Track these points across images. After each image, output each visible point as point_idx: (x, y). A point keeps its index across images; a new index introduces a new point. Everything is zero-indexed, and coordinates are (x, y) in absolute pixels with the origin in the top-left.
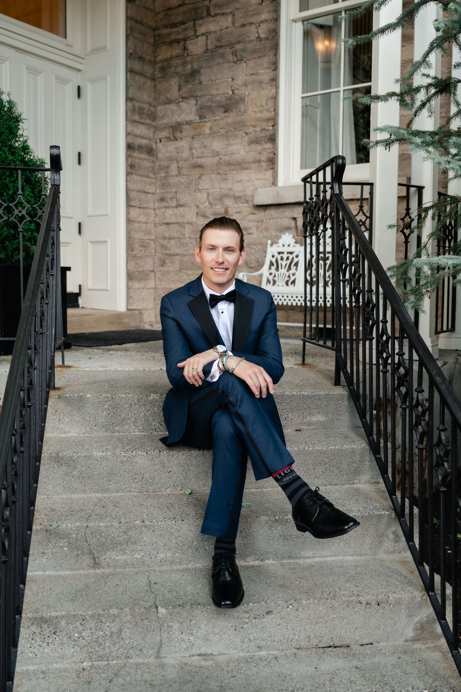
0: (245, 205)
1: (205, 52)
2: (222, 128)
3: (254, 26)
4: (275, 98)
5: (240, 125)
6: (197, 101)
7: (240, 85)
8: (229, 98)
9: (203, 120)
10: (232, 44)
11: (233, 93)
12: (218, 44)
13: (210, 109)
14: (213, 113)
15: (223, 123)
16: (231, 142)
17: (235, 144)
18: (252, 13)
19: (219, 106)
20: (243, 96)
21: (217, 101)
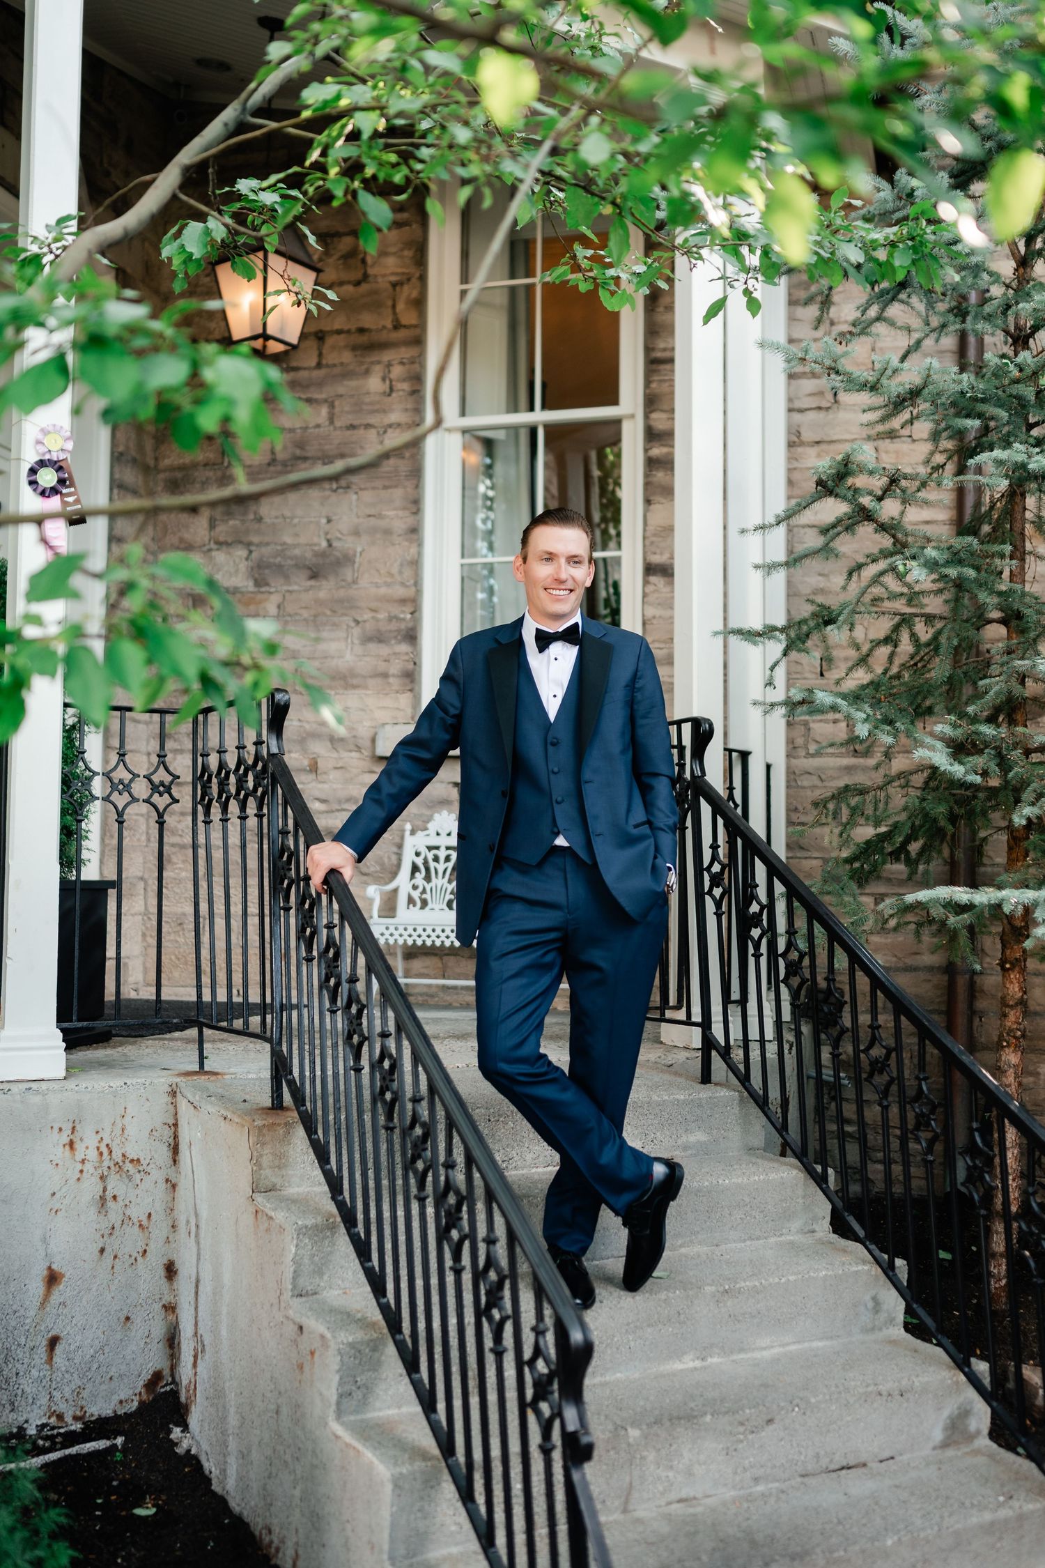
0: (354, 754)
1: (268, 466)
2: (306, 608)
3: (373, 431)
4: (416, 564)
5: (344, 605)
6: (251, 552)
7: (344, 532)
8: (323, 554)
9: (263, 589)
10: (326, 459)
11: (330, 545)
12: (298, 452)
13: (280, 570)
14: (287, 577)
15: (307, 597)
16: (324, 634)
17: (332, 640)
18: (370, 407)
19: (297, 566)
20: (351, 552)
21: (296, 557)
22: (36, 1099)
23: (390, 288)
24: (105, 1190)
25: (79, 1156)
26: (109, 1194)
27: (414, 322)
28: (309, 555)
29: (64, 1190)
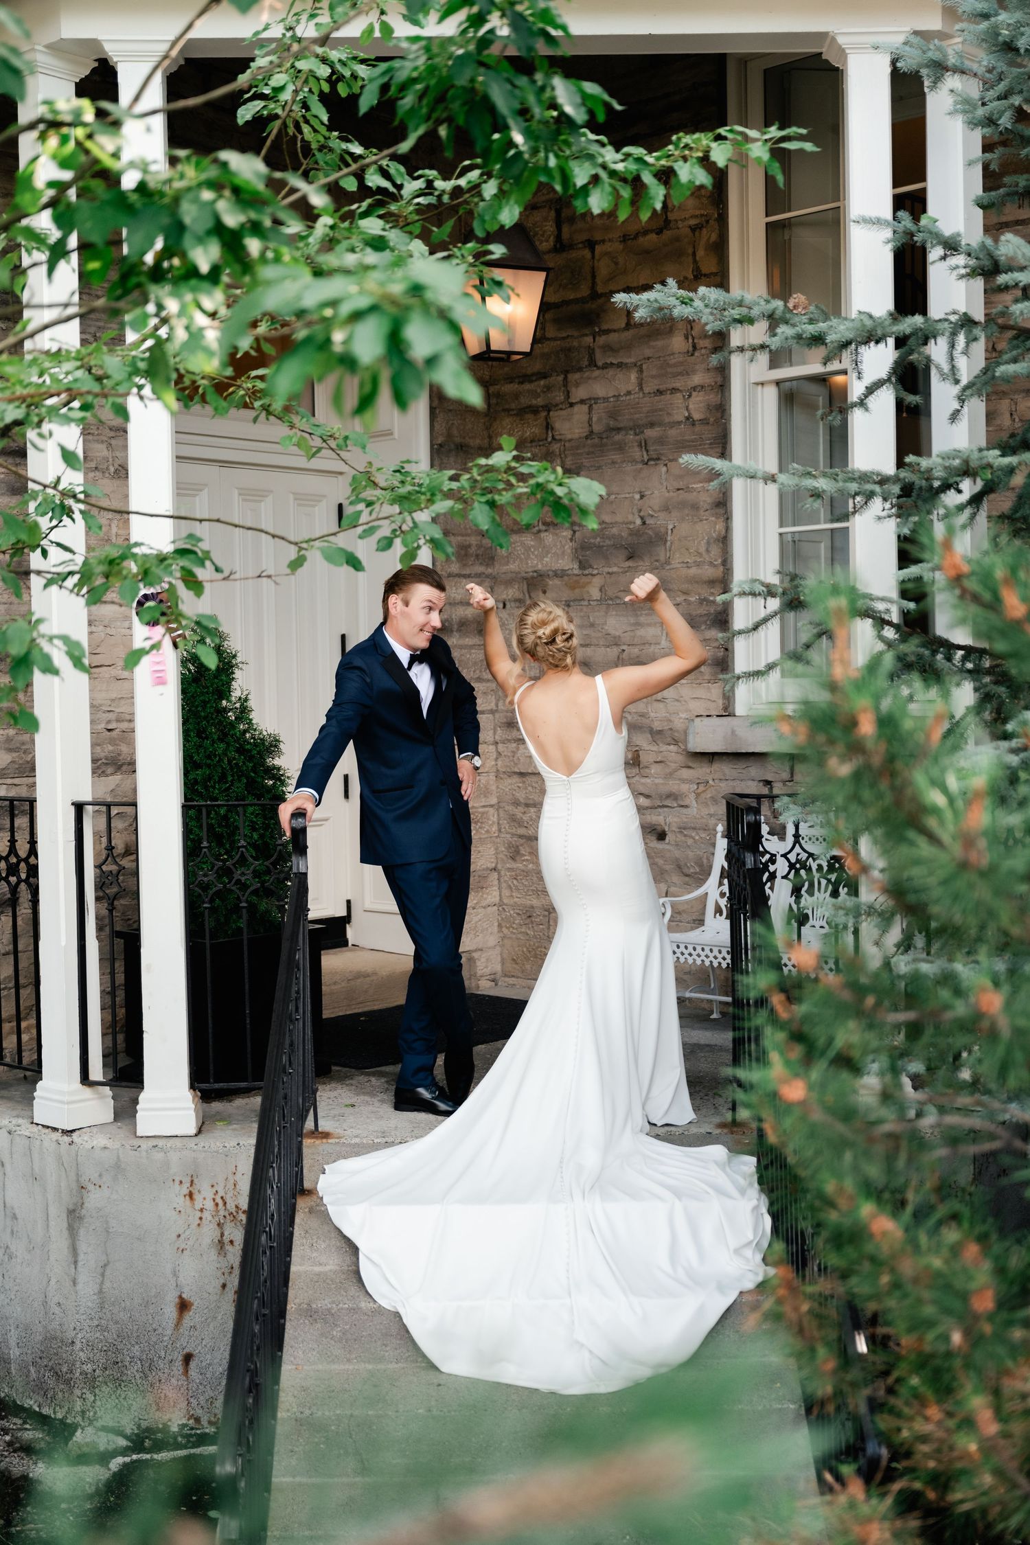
0: (672, 747)
1: (587, 437)
3: (679, 395)
4: (725, 540)
6: (574, 532)
7: (656, 508)
8: (635, 533)
9: (586, 572)
10: (639, 426)
11: (644, 523)
12: (612, 423)
13: (599, 550)
14: (606, 558)
16: (642, 619)
17: (649, 625)
18: (674, 370)
19: (615, 546)
20: (663, 530)
21: (613, 536)
22: (159, 1156)
23: (691, 234)
24: (222, 1235)
25: (198, 1206)
26: (226, 1239)
27: (714, 270)
28: (624, 534)
29: (187, 1233)
